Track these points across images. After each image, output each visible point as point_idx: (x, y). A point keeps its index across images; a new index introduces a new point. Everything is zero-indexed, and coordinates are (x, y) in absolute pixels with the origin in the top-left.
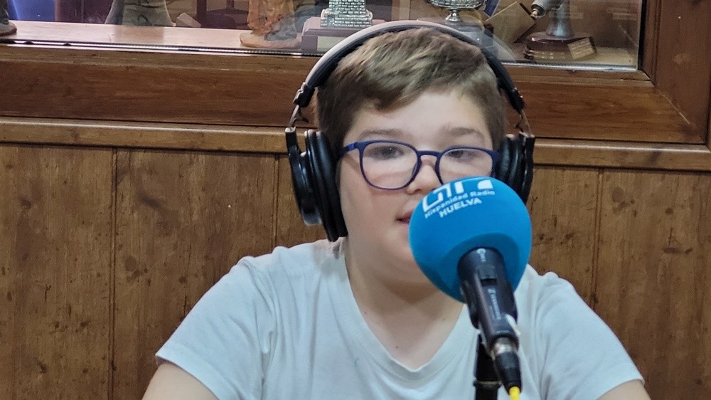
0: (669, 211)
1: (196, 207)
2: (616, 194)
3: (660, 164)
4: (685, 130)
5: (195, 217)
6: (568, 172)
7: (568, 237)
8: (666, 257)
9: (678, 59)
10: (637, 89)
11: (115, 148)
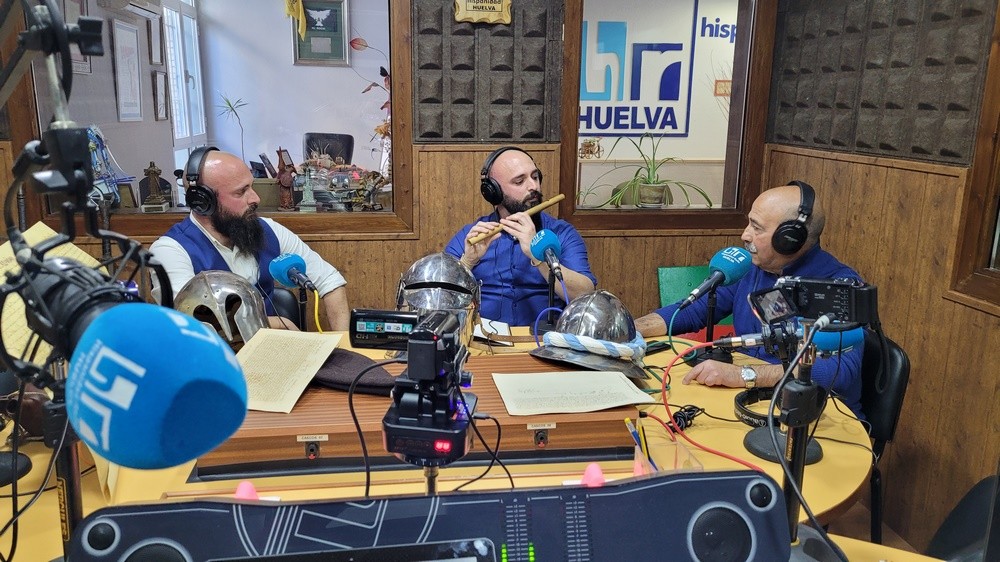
2: (388, 247)
3: (400, 238)
7: (376, 260)
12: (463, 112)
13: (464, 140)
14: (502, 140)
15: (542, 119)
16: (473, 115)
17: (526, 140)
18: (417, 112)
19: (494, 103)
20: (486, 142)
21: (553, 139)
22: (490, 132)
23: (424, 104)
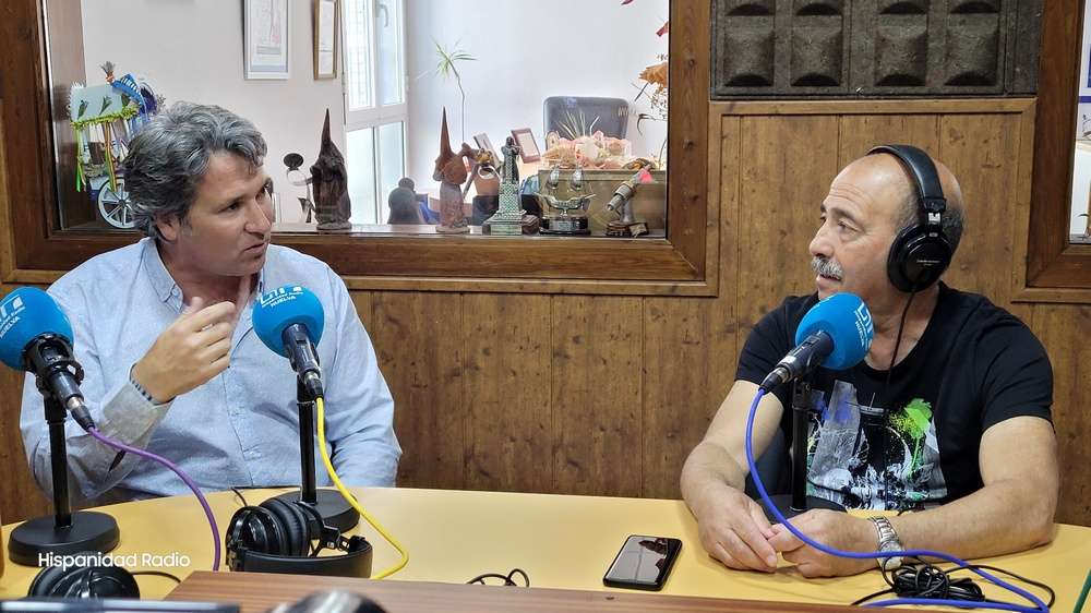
0: (685, 320)
1: (418, 323)
2: (654, 311)
3: (678, 293)
4: (693, 273)
5: (418, 329)
6: (625, 299)
7: (627, 336)
8: (684, 346)
9: (687, 232)
10: (663, 250)
11: (372, 291)
12: (818, 32)
13: (820, 90)
14: (901, 89)
15: (994, 43)
16: (839, 38)
17: (956, 89)
18: (721, 34)
19: (887, 11)
20: (867, 96)
21: (1019, 85)
22: (876, 73)
23: (736, 19)
